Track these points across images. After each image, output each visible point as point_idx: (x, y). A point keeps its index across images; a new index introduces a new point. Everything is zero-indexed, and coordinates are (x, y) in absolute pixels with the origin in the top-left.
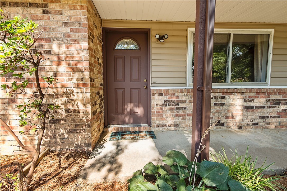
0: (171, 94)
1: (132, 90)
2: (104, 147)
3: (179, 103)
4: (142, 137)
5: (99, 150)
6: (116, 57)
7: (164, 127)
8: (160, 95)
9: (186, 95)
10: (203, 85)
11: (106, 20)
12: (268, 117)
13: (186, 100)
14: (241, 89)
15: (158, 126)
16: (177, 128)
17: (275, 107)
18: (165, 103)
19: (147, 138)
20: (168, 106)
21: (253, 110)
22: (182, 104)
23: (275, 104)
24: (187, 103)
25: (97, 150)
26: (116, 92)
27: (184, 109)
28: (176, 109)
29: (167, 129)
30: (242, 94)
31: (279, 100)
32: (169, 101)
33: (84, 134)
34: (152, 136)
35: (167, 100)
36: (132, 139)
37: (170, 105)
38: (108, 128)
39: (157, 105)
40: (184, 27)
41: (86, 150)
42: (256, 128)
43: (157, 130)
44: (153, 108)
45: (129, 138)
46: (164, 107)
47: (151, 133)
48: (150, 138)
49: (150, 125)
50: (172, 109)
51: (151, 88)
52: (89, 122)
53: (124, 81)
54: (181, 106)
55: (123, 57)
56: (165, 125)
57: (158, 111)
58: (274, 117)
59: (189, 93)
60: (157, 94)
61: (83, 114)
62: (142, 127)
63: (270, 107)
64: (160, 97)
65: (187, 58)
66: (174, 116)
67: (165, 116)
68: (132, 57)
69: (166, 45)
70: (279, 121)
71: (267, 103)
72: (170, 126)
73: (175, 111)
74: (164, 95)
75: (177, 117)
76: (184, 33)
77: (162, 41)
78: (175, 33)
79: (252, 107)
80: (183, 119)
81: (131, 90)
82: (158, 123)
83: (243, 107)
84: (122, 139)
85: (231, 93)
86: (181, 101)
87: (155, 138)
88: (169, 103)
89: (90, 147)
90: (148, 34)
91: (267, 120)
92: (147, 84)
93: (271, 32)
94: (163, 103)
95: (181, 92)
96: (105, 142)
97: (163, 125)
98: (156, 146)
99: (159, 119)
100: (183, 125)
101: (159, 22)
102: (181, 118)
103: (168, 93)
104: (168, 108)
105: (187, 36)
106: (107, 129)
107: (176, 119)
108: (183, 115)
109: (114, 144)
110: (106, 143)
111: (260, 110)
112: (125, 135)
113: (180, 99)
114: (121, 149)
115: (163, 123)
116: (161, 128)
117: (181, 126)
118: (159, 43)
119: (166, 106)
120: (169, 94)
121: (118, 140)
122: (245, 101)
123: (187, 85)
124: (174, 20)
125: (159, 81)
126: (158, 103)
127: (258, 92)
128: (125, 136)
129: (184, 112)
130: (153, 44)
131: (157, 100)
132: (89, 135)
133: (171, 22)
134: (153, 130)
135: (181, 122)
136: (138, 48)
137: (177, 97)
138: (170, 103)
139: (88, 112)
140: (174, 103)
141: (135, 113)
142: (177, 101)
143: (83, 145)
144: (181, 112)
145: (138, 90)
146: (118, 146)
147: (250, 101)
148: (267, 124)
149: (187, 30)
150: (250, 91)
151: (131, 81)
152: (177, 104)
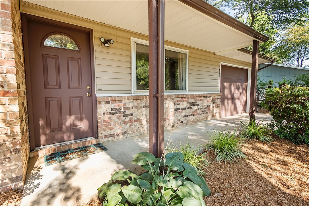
0: (118, 102)
1: (72, 99)
2: (42, 176)
3: (126, 110)
4: (91, 152)
5: (36, 182)
6: (44, 55)
7: (112, 136)
8: (107, 103)
9: (132, 102)
10: (158, 92)
11: (28, 3)
12: (188, 116)
13: (132, 107)
14: (172, 95)
15: (106, 137)
16: (125, 135)
17: (191, 108)
18: (113, 111)
19: (97, 151)
20: (116, 114)
21: (180, 112)
22: (129, 111)
23: (191, 105)
24: (133, 109)
25: (32, 183)
26: (47, 102)
27: (131, 115)
28: (124, 116)
29: (115, 138)
30: (173, 99)
31: (193, 103)
32: (116, 109)
33: (8, 165)
34: (102, 148)
35: (114, 108)
36: (79, 157)
37: (117, 113)
38: (37, 151)
39: (104, 114)
40: (127, 35)
41: (13, 187)
42: (182, 125)
43: (106, 141)
44: (100, 118)
45: (75, 157)
46: (112, 115)
47: (99, 145)
48: (101, 151)
49: (97, 137)
50: (120, 116)
51: (97, 95)
52: (18, 147)
53: (60, 88)
54: (128, 113)
55: (57, 57)
56: (114, 134)
57: (105, 120)
58: (191, 115)
59: (135, 100)
60: (104, 103)
61: (5, 135)
62: (87, 141)
63: (189, 108)
64: (108, 106)
65: (131, 65)
66: (122, 124)
67: (113, 125)
68: (69, 58)
69: (111, 50)
70: (194, 118)
71: (187, 106)
72: (118, 135)
73: (123, 118)
74: (111, 103)
75: (125, 125)
76: (128, 42)
77: (106, 45)
78: (119, 40)
79: (179, 109)
80: (130, 126)
81: (70, 98)
82: (106, 133)
83: (174, 110)
84: (66, 160)
85: (166, 99)
86: (128, 108)
87: (107, 150)
88: (116, 111)
89: (21, 180)
90: (89, 34)
91: (188, 118)
92: (92, 91)
93: (187, 52)
94: (111, 111)
95: (128, 99)
96: (39, 169)
97: (111, 135)
98: (112, 158)
99: (107, 129)
100: (131, 131)
101: (102, 25)
102: (128, 124)
103: (115, 101)
104: (115, 116)
105: (130, 45)
106: (36, 153)
107: (124, 127)
108: (130, 122)
109: (56, 169)
110: (41, 170)
111: (184, 111)
112: (67, 154)
113: (127, 106)
114: (71, 172)
115: (111, 132)
116: (109, 138)
117: (129, 133)
118: (104, 47)
119: (114, 114)
120: (117, 101)
121: (60, 162)
122: (175, 105)
123: (133, 93)
124: (118, 26)
125: (104, 88)
126: (105, 112)
127: (182, 97)
128: (68, 156)
129: (131, 119)
130: (97, 48)
131: (103, 109)
132: (17, 164)
133: (115, 27)
134: (101, 142)
135: (129, 129)
136: (77, 49)
137: (125, 104)
138: (118, 111)
139: (15, 132)
140: (121, 111)
141: (76, 126)
142: (125, 108)
143: (7, 181)
144: (128, 118)
145: (79, 99)
146: (63, 169)
147: (178, 104)
148: (188, 121)
149: (130, 39)
150: (178, 96)
151: (69, 88)
152: (125, 111)
